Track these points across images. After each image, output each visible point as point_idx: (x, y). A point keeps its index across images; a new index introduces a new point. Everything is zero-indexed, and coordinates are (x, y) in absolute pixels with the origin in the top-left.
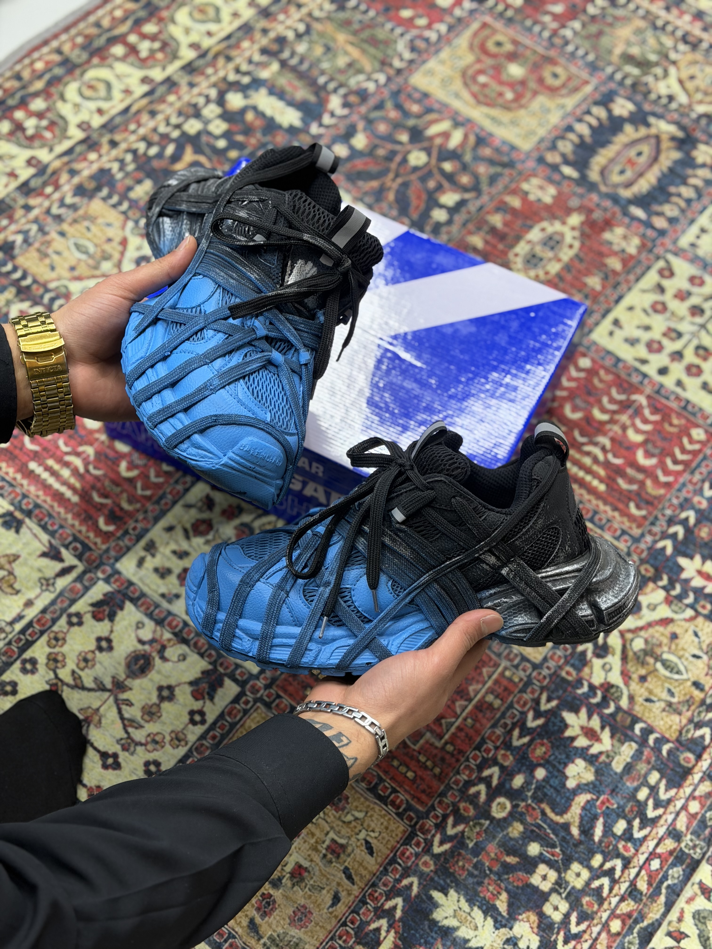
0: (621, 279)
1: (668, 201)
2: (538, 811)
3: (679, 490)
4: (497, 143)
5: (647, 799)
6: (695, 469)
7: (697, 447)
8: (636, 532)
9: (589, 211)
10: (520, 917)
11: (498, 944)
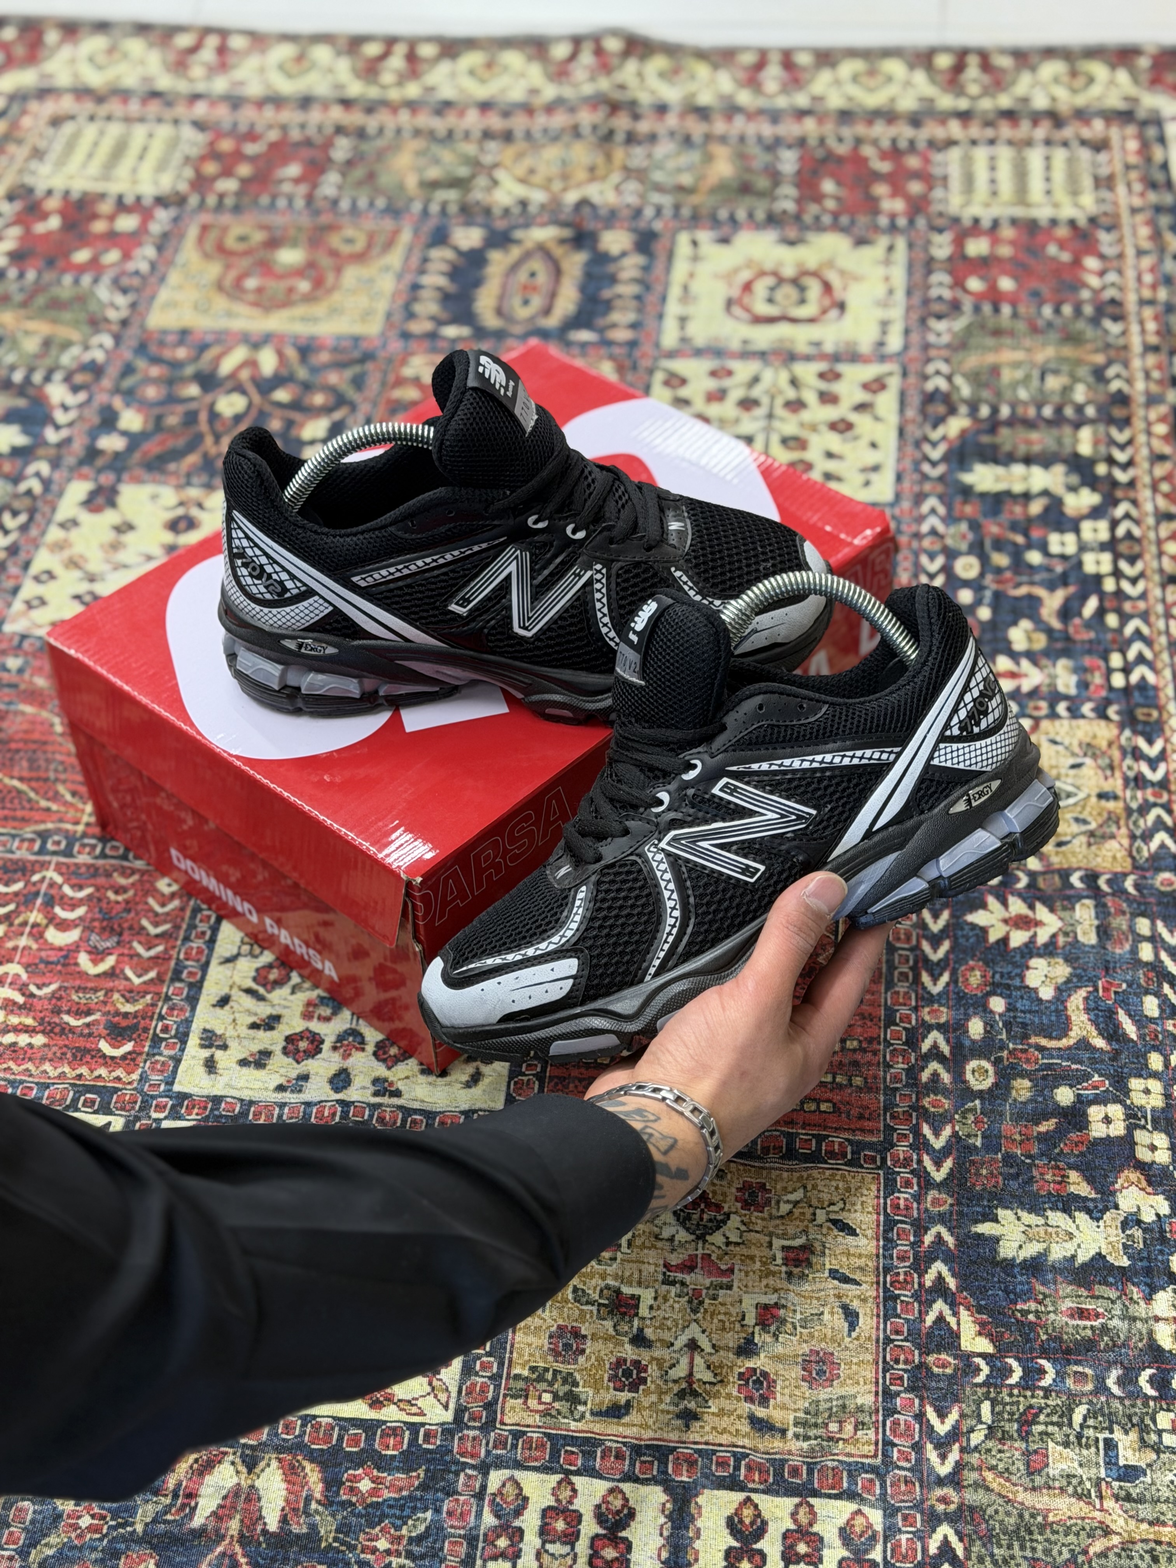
1: (611, 309)
2: (1032, 1050)
5: (1157, 955)
10: (1117, 1186)
11: (1117, 1236)
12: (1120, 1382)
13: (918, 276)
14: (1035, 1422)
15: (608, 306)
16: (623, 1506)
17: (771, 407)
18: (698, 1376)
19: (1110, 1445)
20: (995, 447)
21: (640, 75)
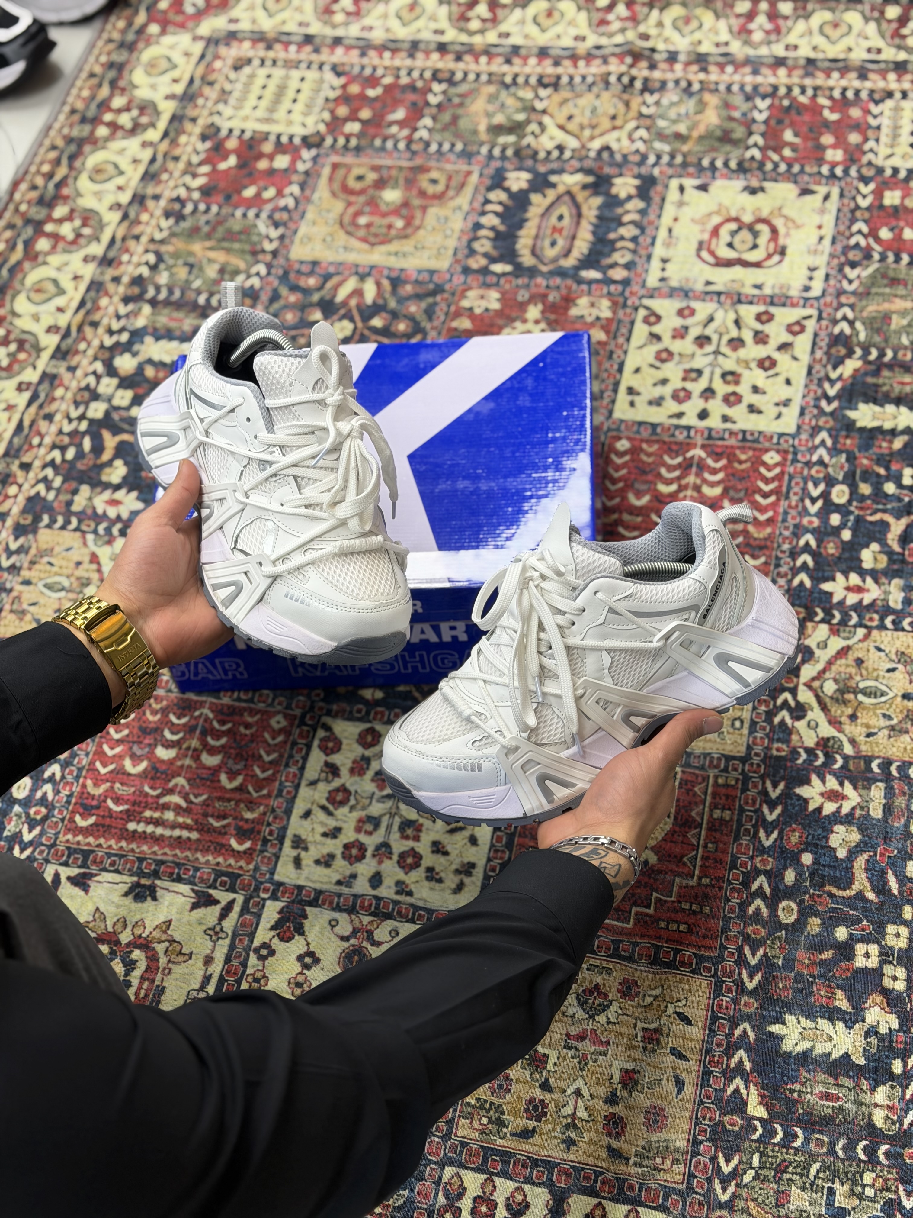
0: (612, 346)
1: (614, 250)
2: (825, 895)
3: (784, 520)
4: (414, 276)
6: (788, 492)
7: (777, 470)
9: (543, 297)
10: (867, 1005)
11: (860, 1042)
12: (845, 1148)
13: (843, 226)
14: (785, 1171)
15: (612, 246)
16: (523, 1200)
17: (719, 345)
18: (579, 1114)
19: (831, 1192)
20: (876, 389)
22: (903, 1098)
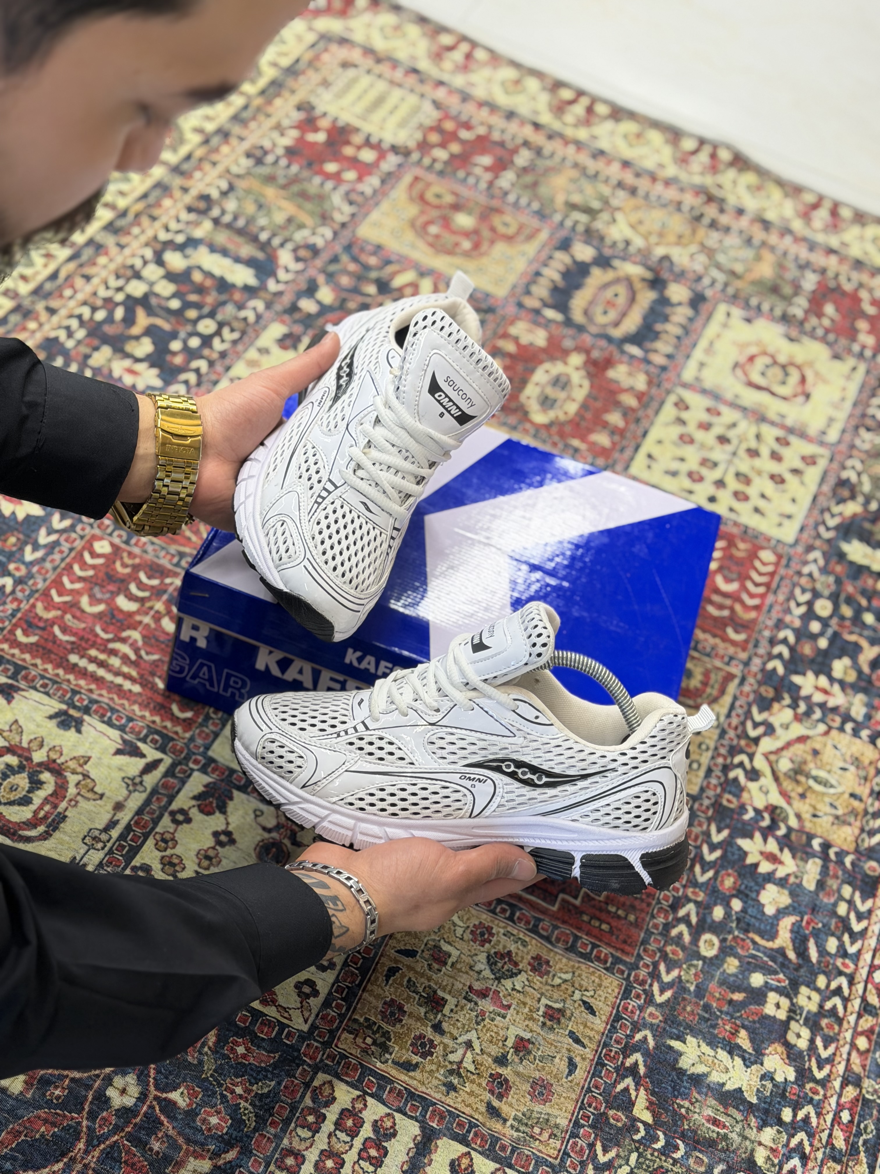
0: (640, 414)
1: (658, 339)
2: (748, 941)
3: (769, 611)
5: (848, 913)
6: (777, 590)
7: (770, 569)
8: (743, 656)
10: (767, 1051)
11: (756, 1083)
13: (865, 395)
15: (656, 336)
16: (392, 1127)
17: (738, 447)
18: (465, 1064)
20: (871, 533)
21: (735, 182)
22: (787, 1145)
